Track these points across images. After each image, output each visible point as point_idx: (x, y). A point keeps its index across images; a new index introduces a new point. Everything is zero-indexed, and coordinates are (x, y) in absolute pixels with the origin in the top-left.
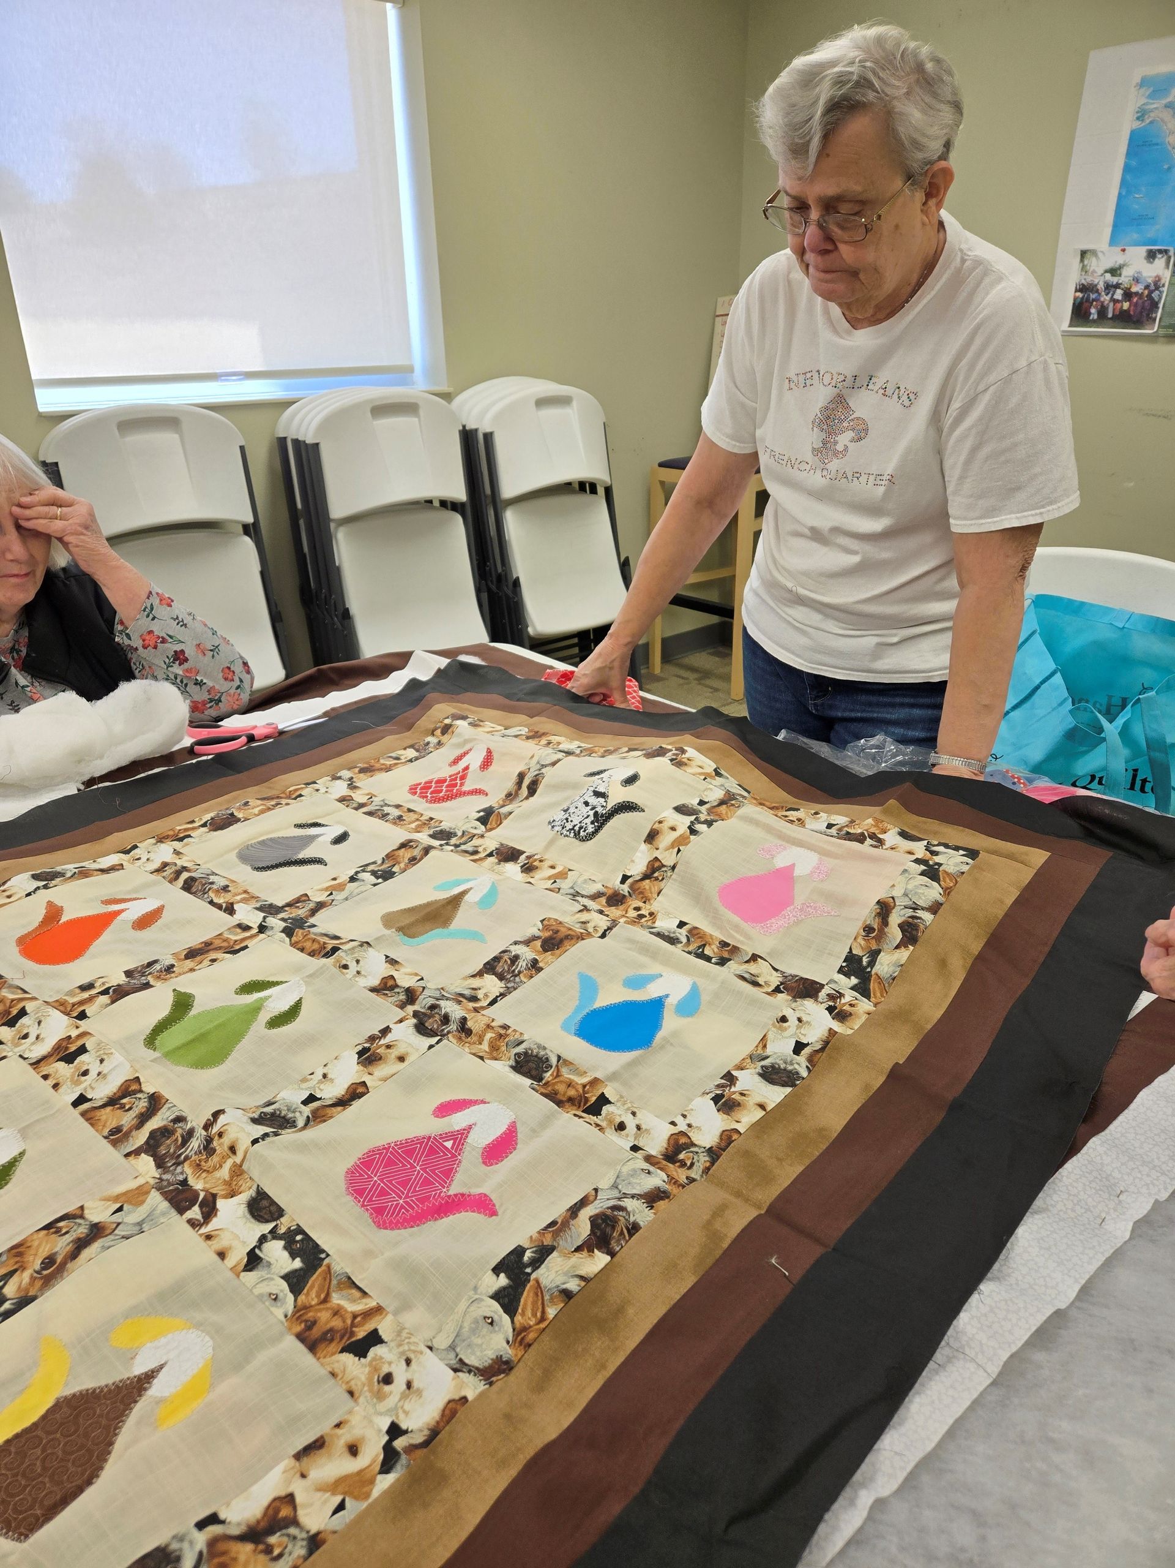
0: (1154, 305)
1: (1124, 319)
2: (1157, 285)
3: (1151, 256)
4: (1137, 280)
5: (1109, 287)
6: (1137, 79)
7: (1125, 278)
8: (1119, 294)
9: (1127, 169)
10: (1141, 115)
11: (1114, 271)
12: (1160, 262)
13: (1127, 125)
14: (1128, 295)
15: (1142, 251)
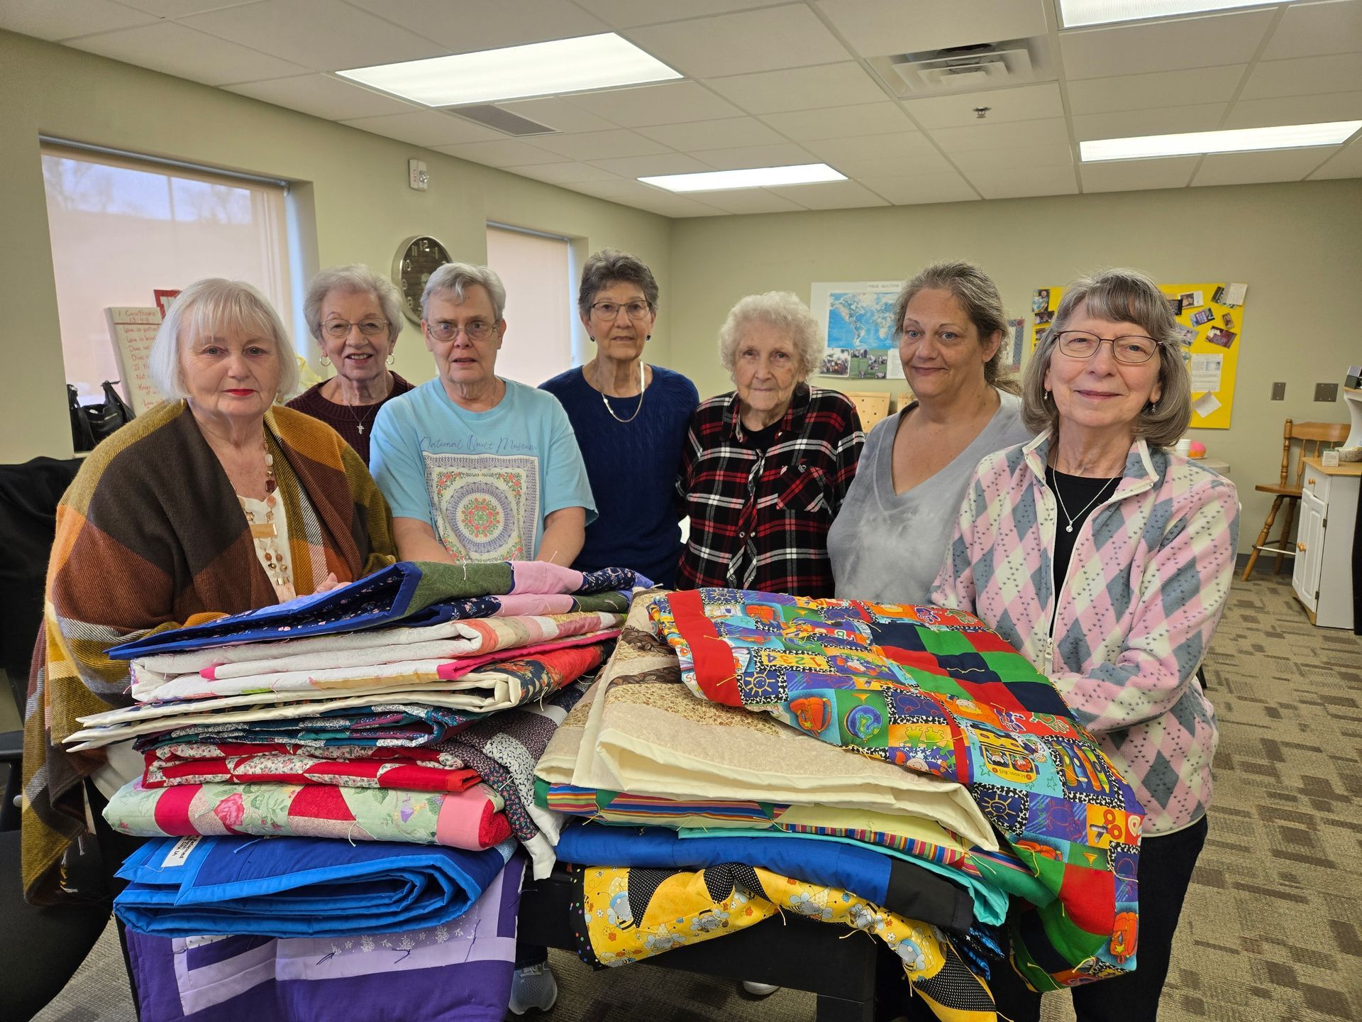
0: (846, 368)
1: (836, 372)
2: (846, 361)
3: (843, 351)
4: (839, 359)
5: (829, 361)
6: (829, 294)
7: (835, 358)
8: (833, 364)
9: (830, 322)
10: (832, 305)
11: (831, 356)
12: (846, 353)
13: (828, 308)
14: (836, 364)
15: (839, 349)
